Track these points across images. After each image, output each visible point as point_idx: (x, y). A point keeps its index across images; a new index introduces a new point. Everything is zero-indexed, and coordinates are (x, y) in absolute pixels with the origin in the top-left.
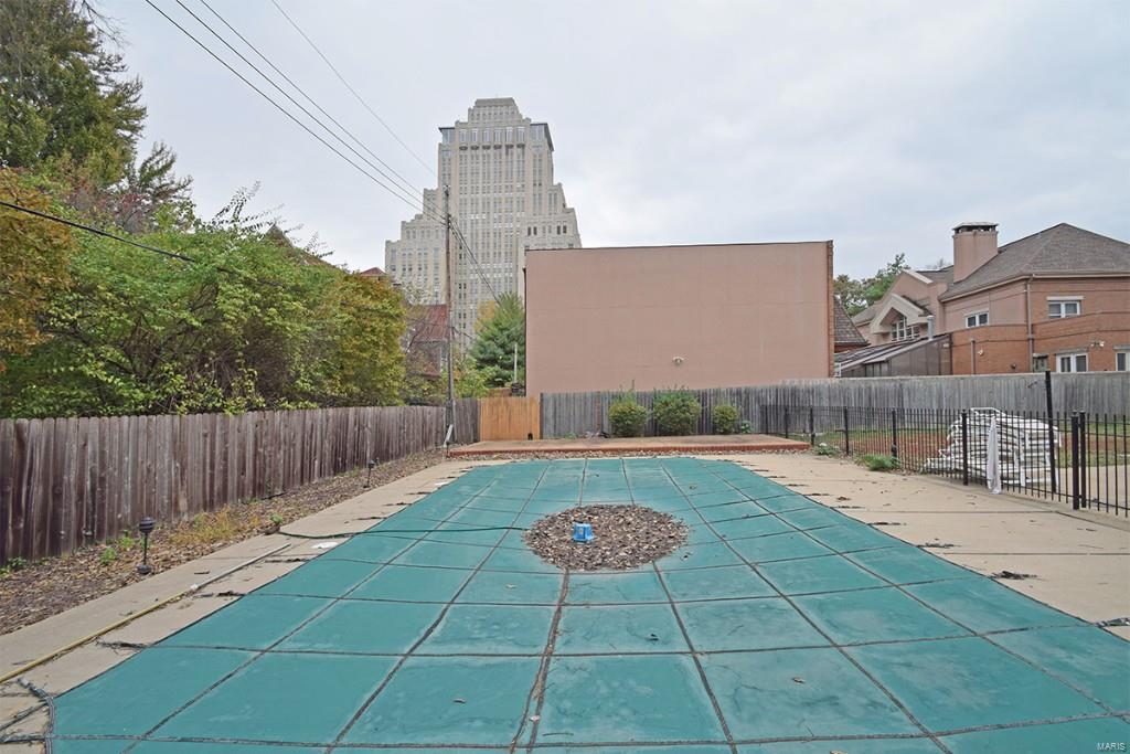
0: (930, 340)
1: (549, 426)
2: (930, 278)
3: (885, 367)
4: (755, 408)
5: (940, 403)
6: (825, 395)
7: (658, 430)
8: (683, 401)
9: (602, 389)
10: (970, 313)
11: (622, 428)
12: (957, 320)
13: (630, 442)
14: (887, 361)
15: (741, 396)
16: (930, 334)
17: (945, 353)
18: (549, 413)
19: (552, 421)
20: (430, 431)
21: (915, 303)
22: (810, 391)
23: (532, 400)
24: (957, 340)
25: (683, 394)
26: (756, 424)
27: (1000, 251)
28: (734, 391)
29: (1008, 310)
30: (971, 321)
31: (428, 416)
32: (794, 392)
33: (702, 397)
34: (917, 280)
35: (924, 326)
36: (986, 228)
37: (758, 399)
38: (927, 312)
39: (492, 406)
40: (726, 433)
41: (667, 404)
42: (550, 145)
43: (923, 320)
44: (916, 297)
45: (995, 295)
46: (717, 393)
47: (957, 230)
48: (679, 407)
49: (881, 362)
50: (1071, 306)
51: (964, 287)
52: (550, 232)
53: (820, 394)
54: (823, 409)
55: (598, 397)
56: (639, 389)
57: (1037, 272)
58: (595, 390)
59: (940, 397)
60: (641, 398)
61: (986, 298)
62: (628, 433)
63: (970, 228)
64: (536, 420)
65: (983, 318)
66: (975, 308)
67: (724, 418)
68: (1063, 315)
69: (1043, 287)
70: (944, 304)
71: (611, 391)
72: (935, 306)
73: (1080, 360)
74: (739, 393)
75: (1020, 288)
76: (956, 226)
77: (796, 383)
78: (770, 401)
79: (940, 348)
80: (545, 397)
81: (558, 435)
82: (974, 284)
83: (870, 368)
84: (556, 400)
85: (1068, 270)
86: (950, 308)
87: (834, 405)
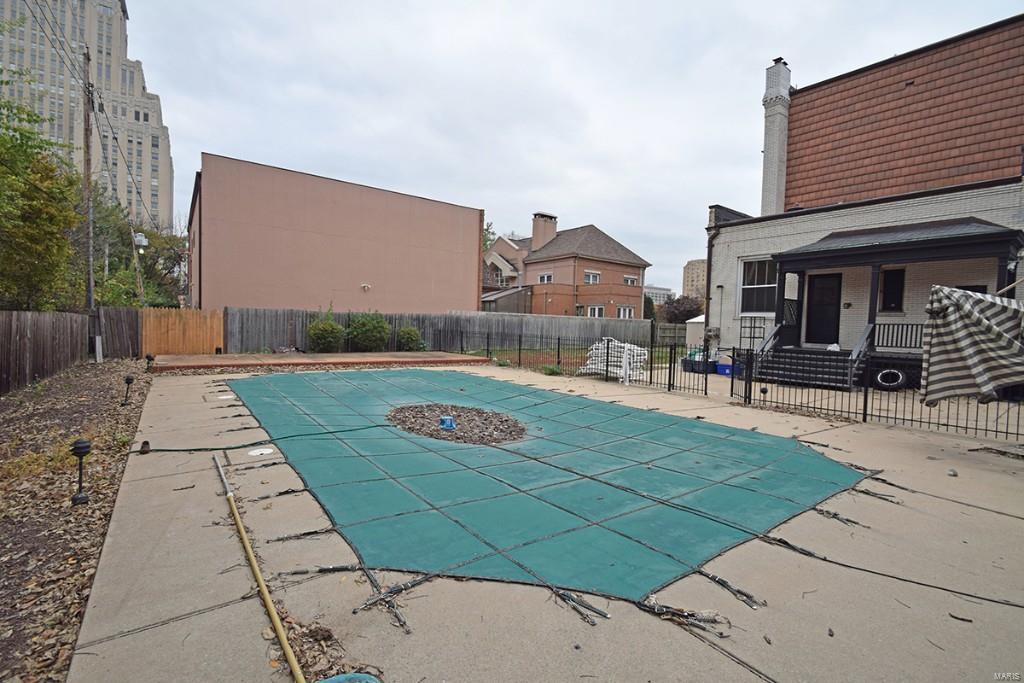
0: (520, 289)
1: (235, 340)
2: (517, 245)
3: (493, 305)
4: (430, 331)
5: (542, 332)
6: (477, 322)
7: (353, 346)
8: (378, 323)
9: (295, 308)
10: (542, 274)
11: (323, 344)
12: (533, 277)
13: (364, 356)
14: (495, 301)
15: (420, 321)
16: (519, 283)
17: (528, 298)
18: (235, 327)
19: (238, 336)
20: (77, 342)
21: (507, 261)
22: (468, 320)
23: (213, 314)
24: (536, 290)
25: (377, 317)
26: (428, 344)
27: (559, 234)
28: (414, 316)
29: (564, 274)
30: (542, 278)
31: (75, 326)
32: (458, 320)
33: (390, 319)
34: (509, 245)
35: (513, 278)
36: (551, 218)
37: (432, 325)
38: (516, 269)
39: (159, 318)
40: (410, 350)
41: (364, 325)
42: (124, 11)
43: (514, 274)
44: (509, 257)
45: (558, 264)
46: (401, 317)
47: (535, 215)
48: (375, 328)
49: (490, 302)
50: (595, 277)
51: (538, 255)
52: (124, 114)
53: (474, 322)
54: (474, 333)
55: (291, 315)
56: (336, 310)
57: (581, 253)
58: (290, 308)
59: (542, 328)
60: (338, 318)
61: (551, 265)
62: (328, 349)
63: (543, 216)
64: (218, 333)
65: (549, 278)
66: (545, 271)
67: (410, 339)
68: (591, 282)
69: (582, 262)
70: (526, 265)
71: (308, 310)
72: (520, 265)
73: (600, 310)
74: (418, 318)
75: (571, 262)
76: (536, 212)
77: (459, 313)
78: (441, 326)
79: (526, 294)
80: (229, 311)
81: (245, 349)
82: (543, 255)
83: (487, 305)
84: (244, 316)
85: (595, 255)
86: (530, 268)
87: (483, 330)
